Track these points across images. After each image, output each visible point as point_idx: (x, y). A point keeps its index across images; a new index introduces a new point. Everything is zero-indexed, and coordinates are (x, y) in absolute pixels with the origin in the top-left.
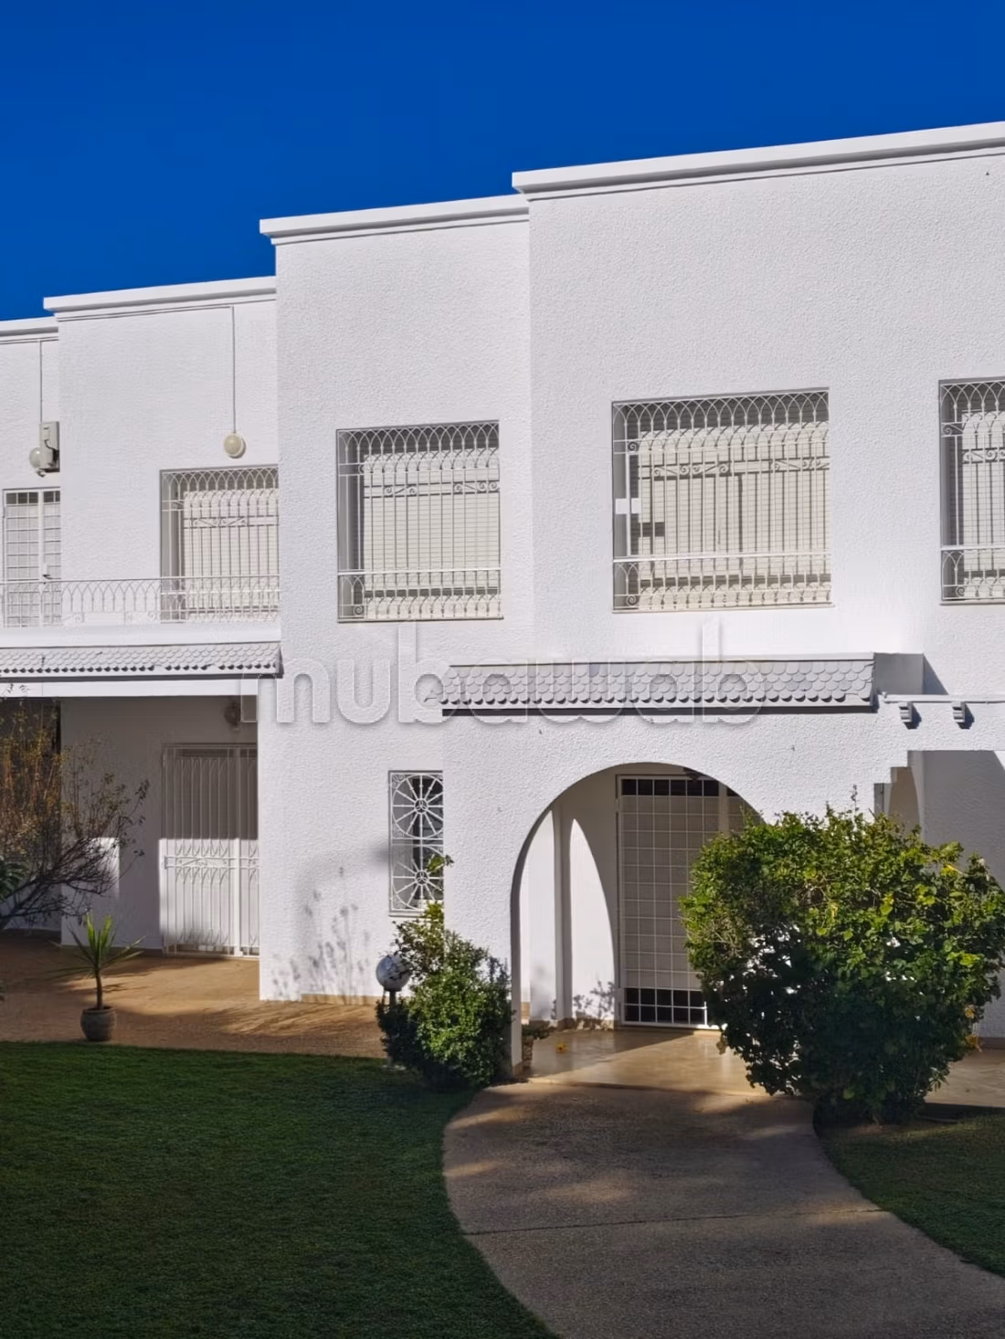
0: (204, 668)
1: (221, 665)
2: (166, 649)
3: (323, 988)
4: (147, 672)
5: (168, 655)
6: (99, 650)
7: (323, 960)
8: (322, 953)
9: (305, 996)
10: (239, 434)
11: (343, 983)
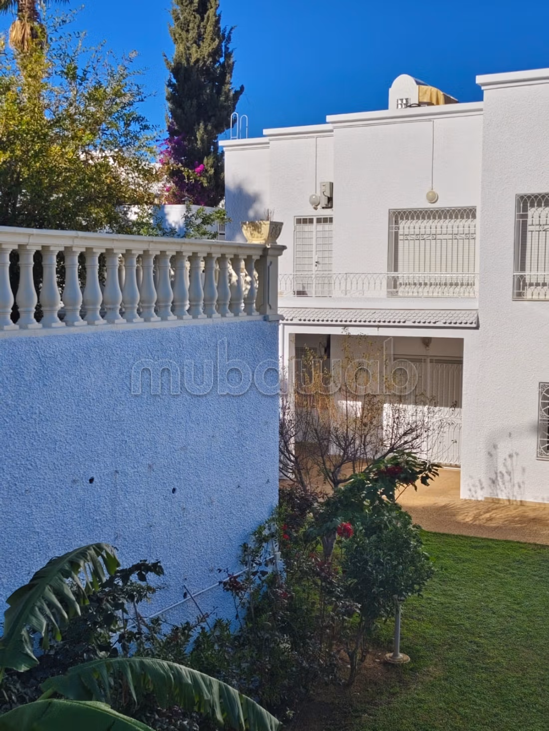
0: (435, 323)
1: (444, 321)
2: (413, 311)
3: (497, 495)
4: (401, 324)
5: (414, 315)
6: (374, 311)
7: (498, 480)
8: (497, 477)
9: (486, 498)
10: (434, 190)
11: (509, 493)
